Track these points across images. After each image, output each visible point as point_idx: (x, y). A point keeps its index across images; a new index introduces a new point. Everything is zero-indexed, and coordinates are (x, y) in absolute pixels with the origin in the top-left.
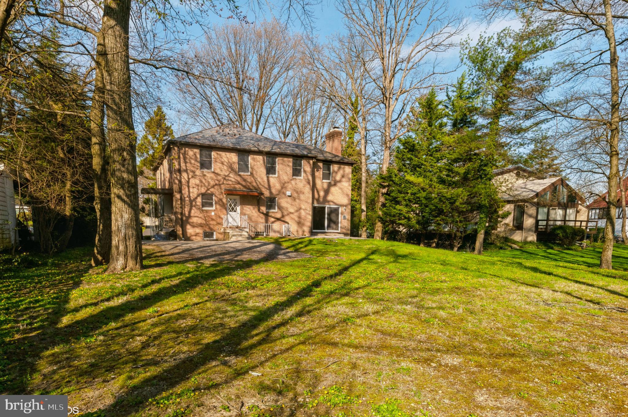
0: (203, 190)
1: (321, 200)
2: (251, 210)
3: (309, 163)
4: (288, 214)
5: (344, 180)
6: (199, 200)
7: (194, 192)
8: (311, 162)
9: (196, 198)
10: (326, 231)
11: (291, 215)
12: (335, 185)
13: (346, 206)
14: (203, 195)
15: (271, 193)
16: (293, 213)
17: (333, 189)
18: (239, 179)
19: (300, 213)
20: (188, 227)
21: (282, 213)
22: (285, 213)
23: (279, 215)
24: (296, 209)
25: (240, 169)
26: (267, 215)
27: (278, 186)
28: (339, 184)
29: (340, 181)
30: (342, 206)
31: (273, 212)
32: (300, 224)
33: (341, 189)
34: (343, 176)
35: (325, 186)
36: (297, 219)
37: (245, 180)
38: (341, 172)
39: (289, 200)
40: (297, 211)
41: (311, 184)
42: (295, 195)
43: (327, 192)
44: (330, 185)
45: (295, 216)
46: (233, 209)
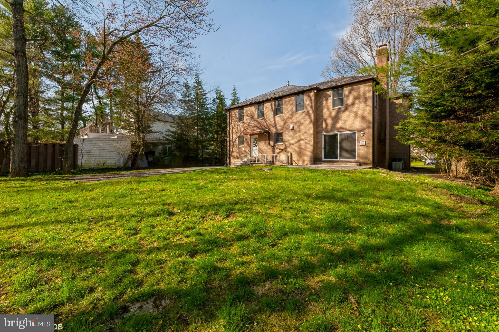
0: (238, 135)
1: (329, 128)
2: (263, 145)
3: (309, 96)
4: (290, 146)
5: (357, 101)
6: (237, 142)
7: (235, 136)
8: (312, 94)
9: (235, 140)
10: (339, 160)
11: (292, 146)
12: (346, 109)
13: (363, 130)
14: (239, 137)
15: (276, 129)
16: (293, 144)
17: (344, 115)
18: (256, 123)
19: (300, 145)
20: (232, 158)
21: (285, 145)
22: (288, 145)
23: (282, 147)
24: (296, 140)
25: (259, 116)
26: (273, 147)
27: (282, 123)
28: (352, 109)
29: (353, 104)
30: (359, 131)
31: (278, 145)
32: (300, 154)
33: (354, 112)
34: (356, 98)
35: (334, 113)
36: (297, 150)
37: (259, 123)
38: (354, 93)
39: (291, 133)
40: (297, 142)
41: (312, 115)
42: (296, 128)
43: (336, 119)
44: (339, 112)
45: (295, 147)
46: (255, 145)
